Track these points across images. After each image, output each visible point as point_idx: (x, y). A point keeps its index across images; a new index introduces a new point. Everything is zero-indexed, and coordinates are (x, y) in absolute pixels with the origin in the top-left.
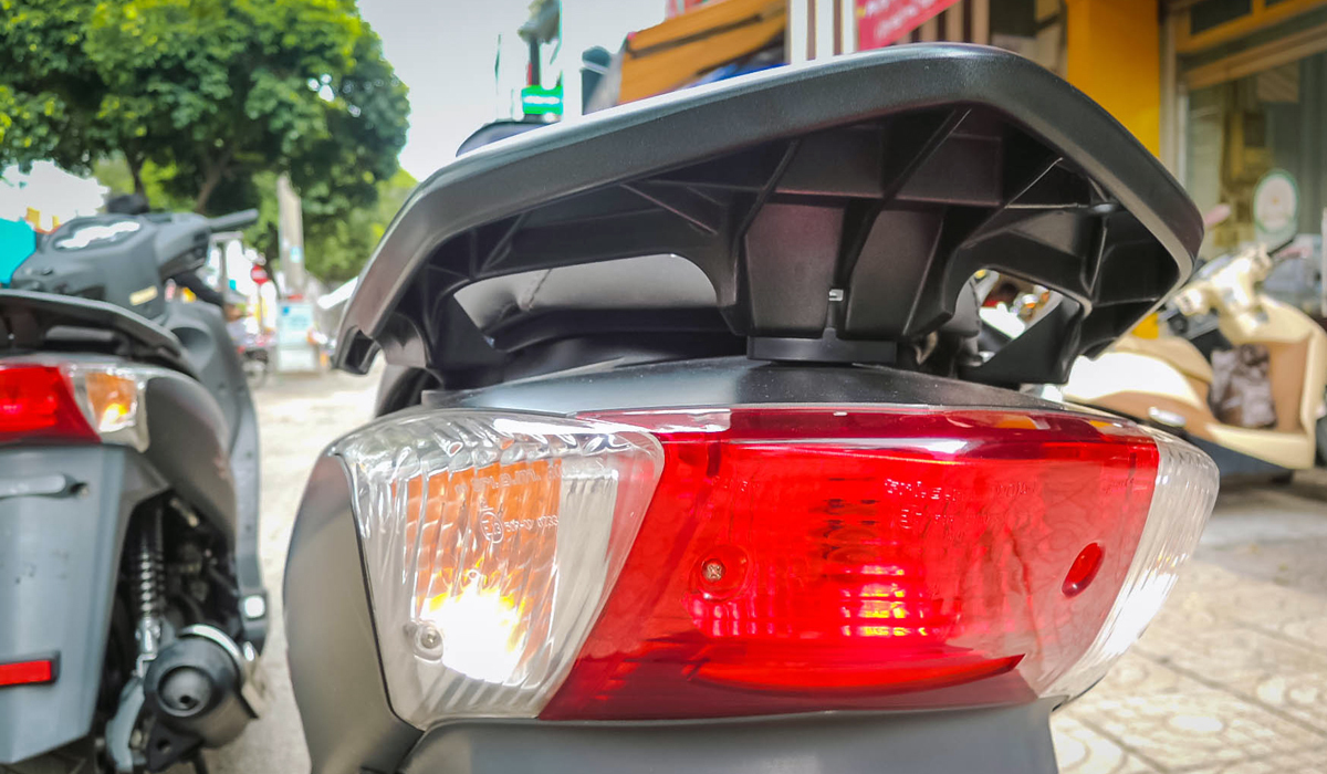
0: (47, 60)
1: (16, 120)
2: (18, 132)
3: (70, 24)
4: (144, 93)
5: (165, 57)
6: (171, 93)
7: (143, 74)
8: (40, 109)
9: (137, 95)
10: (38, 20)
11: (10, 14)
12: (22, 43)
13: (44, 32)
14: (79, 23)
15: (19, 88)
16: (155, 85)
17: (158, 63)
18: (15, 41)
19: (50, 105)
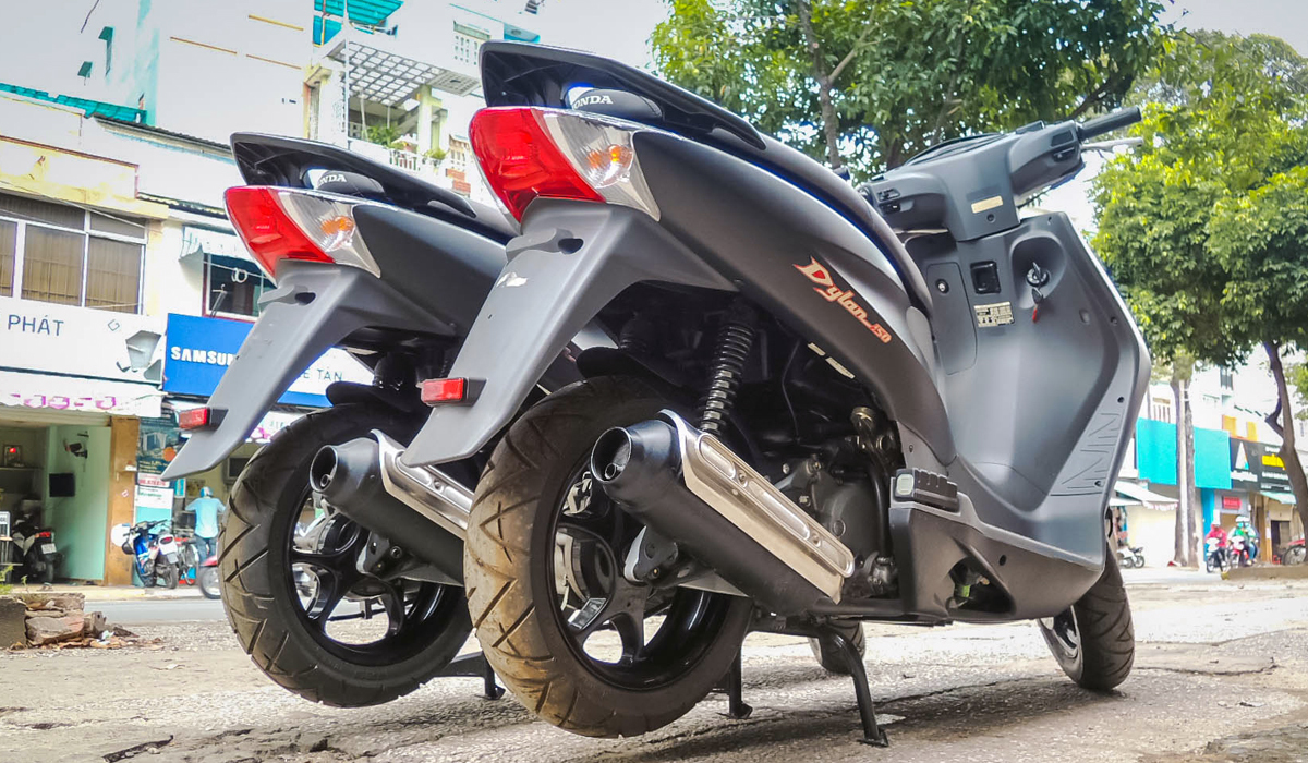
0: (1178, 262)
1: (1155, 318)
2: (1156, 329)
3: (1196, 225)
4: (1261, 274)
5: (1276, 237)
6: (1285, 270)
7: (1258, 257)
8: (1175, 306)
9: (1255, 278)
10: (1167, 228)
11: (1147, 229)
12: (1157, 252)
13: (1175, 237)
14: (1203, 225)
15: (1157, 290)
16: (1270, 265)
17: (1270, 244)
18: (1152, 251)
19: (1182, 301)
